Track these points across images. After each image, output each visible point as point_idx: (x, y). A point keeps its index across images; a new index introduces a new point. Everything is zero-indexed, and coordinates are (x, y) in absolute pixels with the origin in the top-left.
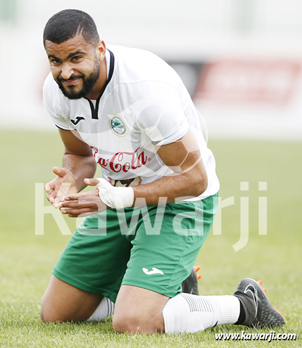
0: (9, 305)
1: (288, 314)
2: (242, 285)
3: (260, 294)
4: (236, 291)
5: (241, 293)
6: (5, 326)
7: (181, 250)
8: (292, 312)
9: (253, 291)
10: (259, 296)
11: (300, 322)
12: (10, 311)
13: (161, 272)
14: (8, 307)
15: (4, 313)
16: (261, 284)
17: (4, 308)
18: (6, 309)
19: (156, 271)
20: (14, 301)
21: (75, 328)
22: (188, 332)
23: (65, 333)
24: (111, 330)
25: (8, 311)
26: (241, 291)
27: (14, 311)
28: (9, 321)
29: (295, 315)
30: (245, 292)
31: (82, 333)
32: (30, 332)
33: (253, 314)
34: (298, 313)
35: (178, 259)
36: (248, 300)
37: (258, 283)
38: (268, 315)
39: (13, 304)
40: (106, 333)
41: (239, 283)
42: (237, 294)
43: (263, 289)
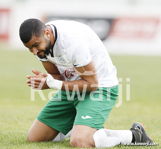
0: (22, 134)
1: (154, 138)
2: (134, 125)
3: (143, 130)
4: (131, 128)
5: (133, 129)
6: (20, 144)
7: (100, 108)
8: (156, 138)
9: (140, 129)
10: (142, 131)
11: (160, 142)
12: (23, 136)
13: (90, 118)
14: (21, 135)
15: (20, 138)
16: (143, 125)
17: (19, 135)
18: (20, 136)
19: (88, 117)
20: (24, 132)
21: (53, 145)
22: (107, 147)
23: (49, 147)
24: (70, 146)
25: (22, 137)
26: (134, 128)
27: (24, 137)
28: (22, 141)
29: (157, 139)
30: (135, 129)
31: (57, 147)
32: (32, 146)
33: (139, 139)
34: (159, 138)
35: (99, 112)
36: (137, 133)
37: (142, 125)
38: (146, 140)
39: (24, 133)
40: (68, 147)
41: (133, 124)
42: (131, 129)
43: (144, 128)
